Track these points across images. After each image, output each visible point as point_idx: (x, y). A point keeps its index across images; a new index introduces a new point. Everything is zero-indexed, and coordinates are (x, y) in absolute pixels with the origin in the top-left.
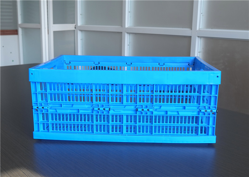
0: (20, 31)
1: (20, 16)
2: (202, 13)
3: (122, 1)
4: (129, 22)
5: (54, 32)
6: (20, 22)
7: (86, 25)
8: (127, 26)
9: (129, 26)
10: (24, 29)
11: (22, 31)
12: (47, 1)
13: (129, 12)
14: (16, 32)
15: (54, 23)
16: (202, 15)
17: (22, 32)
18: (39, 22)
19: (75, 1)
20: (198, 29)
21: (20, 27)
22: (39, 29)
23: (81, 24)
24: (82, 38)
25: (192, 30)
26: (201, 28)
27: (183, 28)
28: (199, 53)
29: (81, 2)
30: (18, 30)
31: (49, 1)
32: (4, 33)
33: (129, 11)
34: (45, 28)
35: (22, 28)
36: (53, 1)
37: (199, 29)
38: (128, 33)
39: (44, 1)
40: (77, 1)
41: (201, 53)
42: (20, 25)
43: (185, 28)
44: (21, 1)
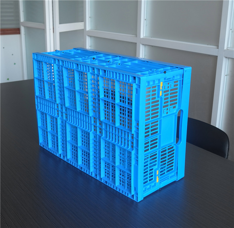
0: (22, 30)
1: (23, 12)
2: (231, 29)
3: (138, 1)
4: (144, 31)
6: (22, 19)
7: (95, 30)
8: (142, 36)
9: (145, 36)
10: (28, 28)
11: (25, 29)
12: (52, 1)
13: (145, 20)
14: (18, 31)
15: (60, 23)
16: (231, 31)
17: (25, 31)
18: (43, 22)
19: (83, 1)
20: (225, 48)
21: (23, 26)
22: (44, 30)
23: (90, 29)
24: (91, 45)
25: (218, 48)
26: (229, 47)
27: (208, 45)
28: (226, 76)
29: (90, 2)
30: (20, 29)
31: (55, 1)
32: (5, 32)
33: (145, 18)
35: (25, 27)
36: (59, 1)
37: (227, 47)
38: (143, 44)
39: (49, 1)
40: (85, 1)
41: (228, 77)
42: (22, 22)
43: (210, 45)
44: (23, 1)
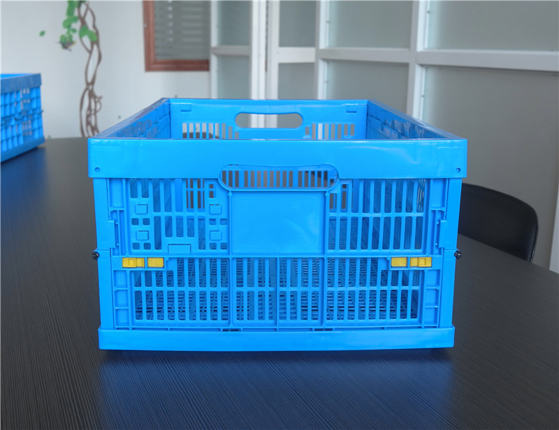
0: (214, 62)
1: (217, 29)
5: (281, 66)
6: (214, 42)
8: (420, 48)
9: (426, 47)
10: (223, 58)
11: (217, 62)
13: (429, 12)
14: (206, 66)
15: (282, 44)
17: (218, 65)
18: (247, 42)
21: (215, 54)
22: (247, 58)
24: (327, 79)
30: (210, 61)
33: (428, 9)
34: (259, 56)
35: (218, 56)
38: (422, 65)
42: (214, 48)
